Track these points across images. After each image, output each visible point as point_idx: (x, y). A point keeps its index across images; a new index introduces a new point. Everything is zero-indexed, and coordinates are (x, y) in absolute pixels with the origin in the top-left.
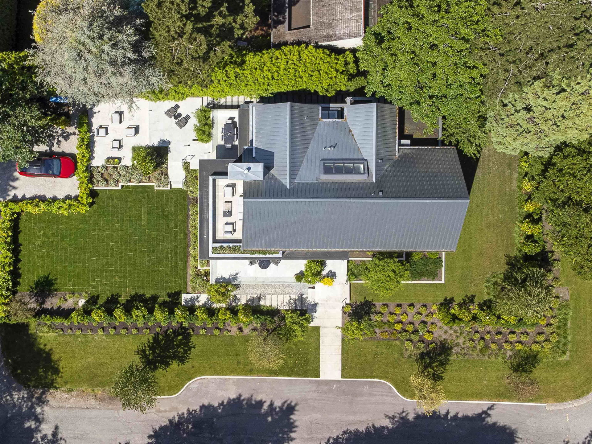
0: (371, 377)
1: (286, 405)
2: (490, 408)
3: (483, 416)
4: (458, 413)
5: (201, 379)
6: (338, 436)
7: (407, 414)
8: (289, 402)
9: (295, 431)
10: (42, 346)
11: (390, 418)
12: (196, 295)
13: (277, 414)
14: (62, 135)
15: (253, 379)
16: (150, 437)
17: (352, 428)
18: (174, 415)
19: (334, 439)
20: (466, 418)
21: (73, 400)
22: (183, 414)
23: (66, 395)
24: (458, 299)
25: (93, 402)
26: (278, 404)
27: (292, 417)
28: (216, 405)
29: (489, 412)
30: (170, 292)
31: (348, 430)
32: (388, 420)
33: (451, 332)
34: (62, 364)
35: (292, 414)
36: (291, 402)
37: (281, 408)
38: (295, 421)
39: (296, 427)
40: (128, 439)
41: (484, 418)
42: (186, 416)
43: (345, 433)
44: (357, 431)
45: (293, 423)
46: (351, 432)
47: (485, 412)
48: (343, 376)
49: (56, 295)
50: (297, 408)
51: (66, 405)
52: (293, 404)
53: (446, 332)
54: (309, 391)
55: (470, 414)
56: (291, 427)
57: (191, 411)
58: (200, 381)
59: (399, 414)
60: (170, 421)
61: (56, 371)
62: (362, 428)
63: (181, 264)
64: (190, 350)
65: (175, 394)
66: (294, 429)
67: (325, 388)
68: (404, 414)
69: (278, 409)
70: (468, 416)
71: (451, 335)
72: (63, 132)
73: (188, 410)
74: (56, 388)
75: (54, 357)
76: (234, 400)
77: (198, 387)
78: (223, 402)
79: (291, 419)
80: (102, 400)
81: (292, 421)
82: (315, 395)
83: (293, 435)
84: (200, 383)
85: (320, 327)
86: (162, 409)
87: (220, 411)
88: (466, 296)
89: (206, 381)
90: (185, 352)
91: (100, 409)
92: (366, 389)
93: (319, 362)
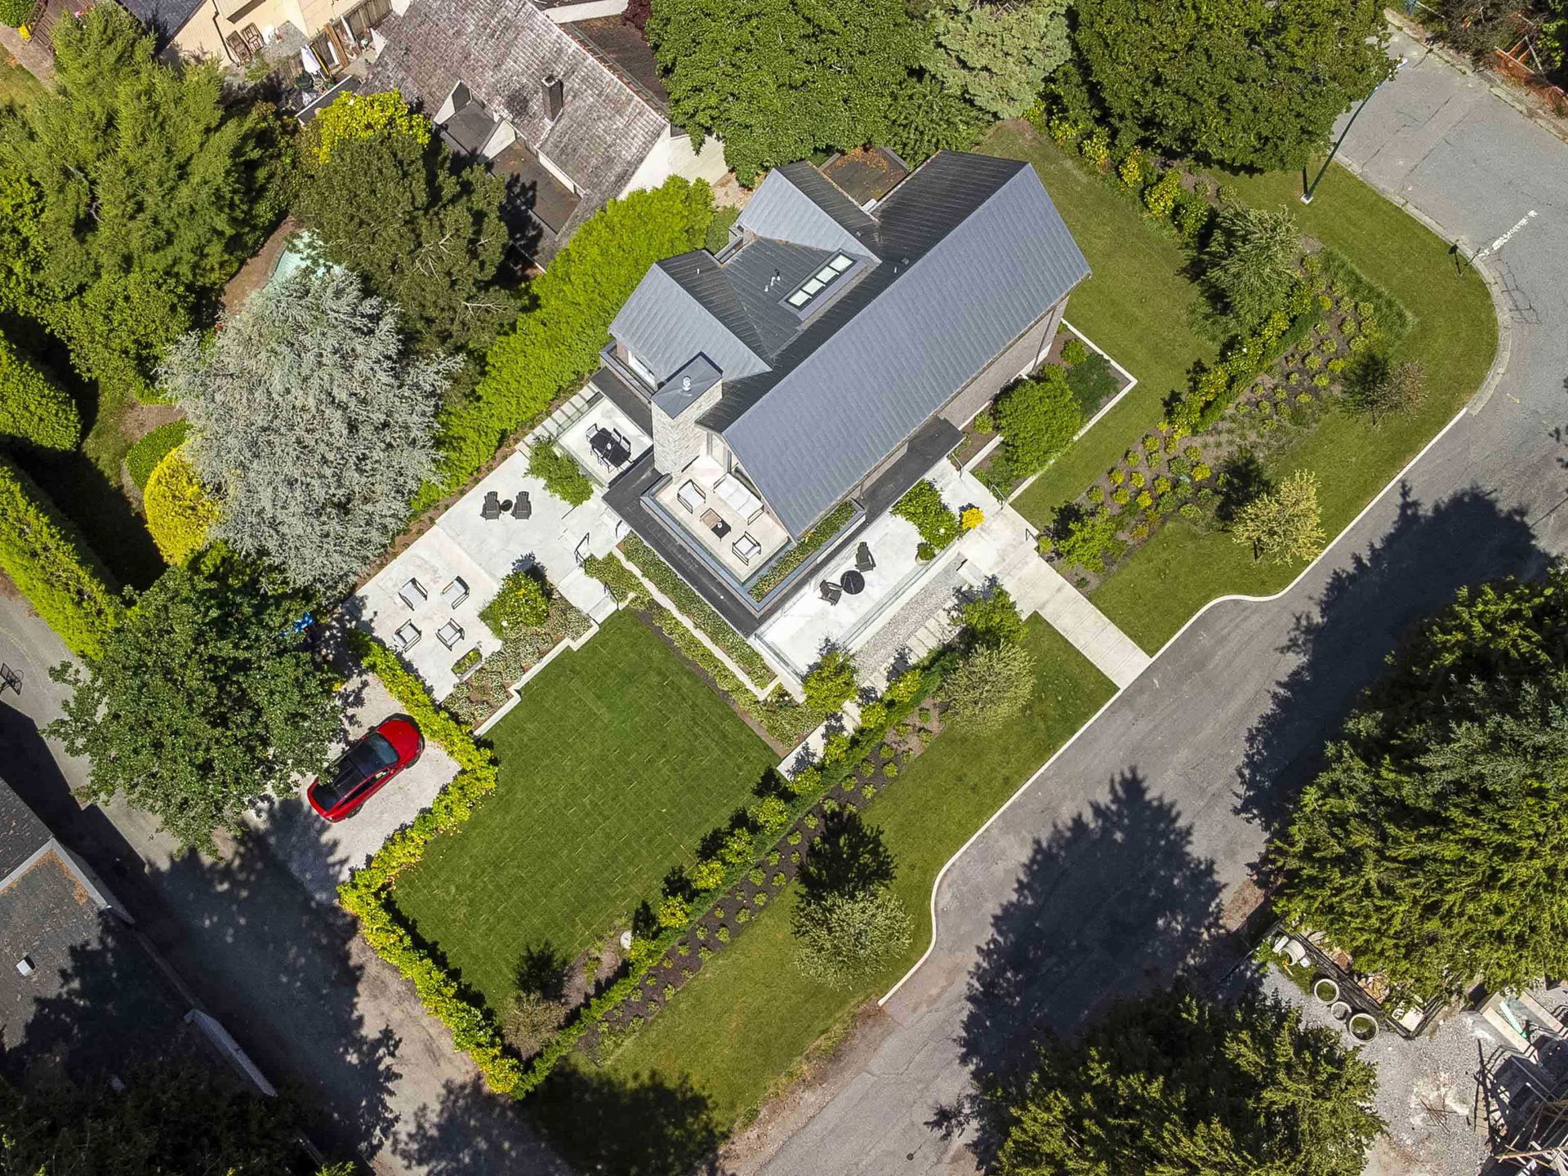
0: (1191, 614)
1: (1118, 788)
2: (1405, 493)
3: (1409, 512)
4: (1372, 546)
5: (945, 875)
6: (1247, 756)
7: (1308, 617)
8: (1118, 778)
9: (1179, 814)
10: (631, 1085)
11: (1289, 648)
12: (799, 749)
13: (1119, 814)
14: (346, 704)
15: (1023, 794)
16: (964, 1060)
17: (1254, 722)
18: (964, 983)
19: (1247, 765)
20: (1390, 540)
21: (772, 1130)
22: (978, 966)
23: (752, 1133)
24: (1182, 386)
25: (809, 1097)
26: (1104, 798)
27: (1148, 797)
28: (1014, 897)
29: (1409, 500)
30: (753, 785)
31: (1250, 730)
32: (1290, 655)
33: (1225, 437)
34: (695, 1081)
35: (1143, 792)
36: (1122, 774)
37: (1116, 799)
38: (1160, 799)
39: (1172, 805)
40: (930, 1102)
41: (1415, 515)
42: (985, 965)
43: (1251, 739)
44: (1266, 719)
45: (1161, 806)
46: (1258, 729)
47: (1405, 506)
48: (1151, 653)
49: (572, 968)
50: (1140, 775)
51: (771, 1149)
52: (1128, 775)
53: (1218, 445)
54: (1129, 728)
55: (1389, 528)
56: (1164, 813)
57: (985, 947)
58: (945, 884)
59: (1297, 629)
60: (971, 999)
61: (698, 1104)
62: (1268, 707)
64: (879, 844)
65: (929, 943)
66: (1174, 813)
67: (1144, 699)
68: (1304, 622)
69: (1114, 807)
70: (1391, 534)
71: (1231, 443)
72: (344, 697)
73: (979, 949)
74: (725, 1136)
75: (671, 1084)
76: (1033, 861)
77: (954, 896)
78: (1019, 881)
79: (1150, 802)
80: (821, 1078)
81: (1155, 803)
82: (1143, 726)
83: (1181, 823)
84: (949, 886)
85: (1036, 612)
86: (934, 992)
87: (1030, 902)
88: (1188, 372)
89: (955, 873)
90: (875, 853)
91: (834, 1096)
92: (1204, 638)
93: (1092, 665)
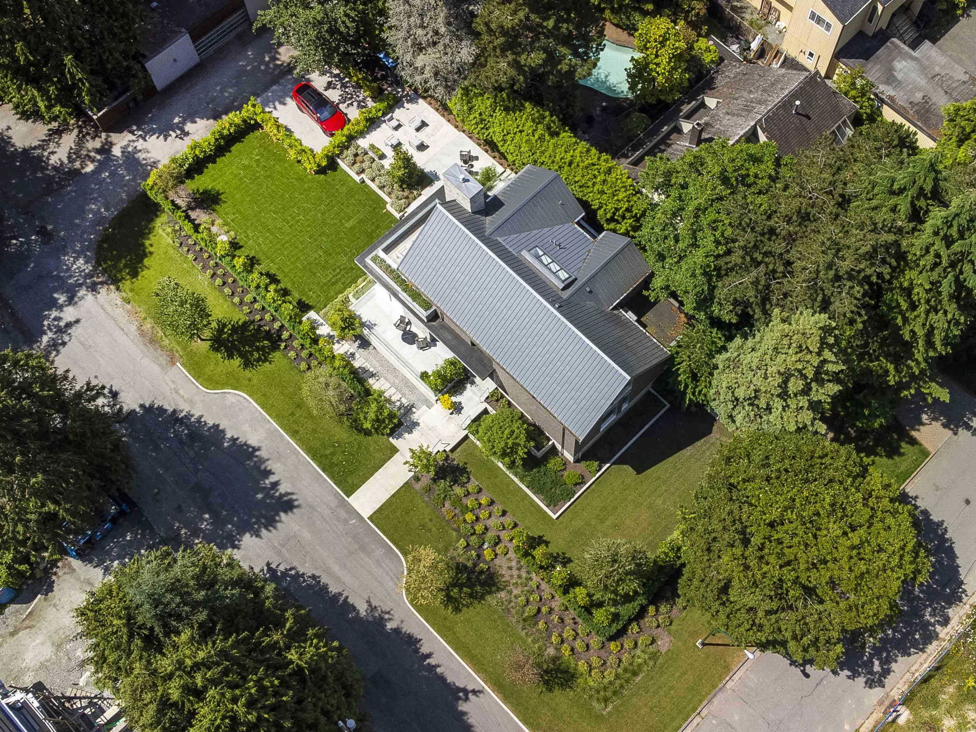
1: (289, 497)
2: (474, 692)
3: (461, 694)
4: (439, 666)
5: (245, 398)
6: (303, 574)
7: (390, 619)
8: (294, 497)
9: (269, 531)
10: (147, 243)
11: (370, 606)
13: (272, 497)
15: (289, 443)
16: (142, 406)
17: (324, 580)
18: (184, 408)
19: (297, 573)
20: (442, 679)
21: (119, 311)
22: (192, 416)
23: (119, 302)
24: (553, 549)
25: (133, 328)
26: (282, 489)
27: (282, 514)
28: (229, 436)
29: (470, 695)
31: (319, 577)
32: (365, 606)
33: (515, 573)
34: (145, 273)
35: (286, 512)
36: (296, 500)
37: (282, 496)
38: (280, 521)
39: (275, 528)
40: (123, 388)
42: (193, 419)
43: (314, 577)
44: (325, 587)
45: (276, 521)
46: (319, 582)
47: (465, 691)
48: (370, 518)
49: (210, 214)
50: (295, 510)
51: (109, 309)
52: (296, 503)
53: (510, 568)
54: (325, 504)
55: (450, 680)
56: (271, 523)
57: (203, 420)
58: (241, 399)
59: (382, 612)
60: (175, 411)
61: (134, 274)
62: (333, 589)
63: (340, 286)
64: (264, 361)
65: (207, 388)
66: (271, 528)
67: (343, 514)
68: (387, 616)
69: (277, 494)
70: (446, 680)
71: (512, 576)
72: (364, 100)
73: (201, 417)
74: (118, 289)
75: (146, 261)
76: (249, 446)
77: (232, 403)
78: (237, 439)
79: (279, 515)
80: (142, 334)
81: (277, 518)
82: (327, 512)
83: (264, 532)
84: (239, 401)
85: (398, 451)
86: (181, 392)
87: (226, 444)
88: (563, 553)
89: (246, 404)
90: (259, 360)
91: (133, 341)
92: (379, 552)
93: (364, 482)
